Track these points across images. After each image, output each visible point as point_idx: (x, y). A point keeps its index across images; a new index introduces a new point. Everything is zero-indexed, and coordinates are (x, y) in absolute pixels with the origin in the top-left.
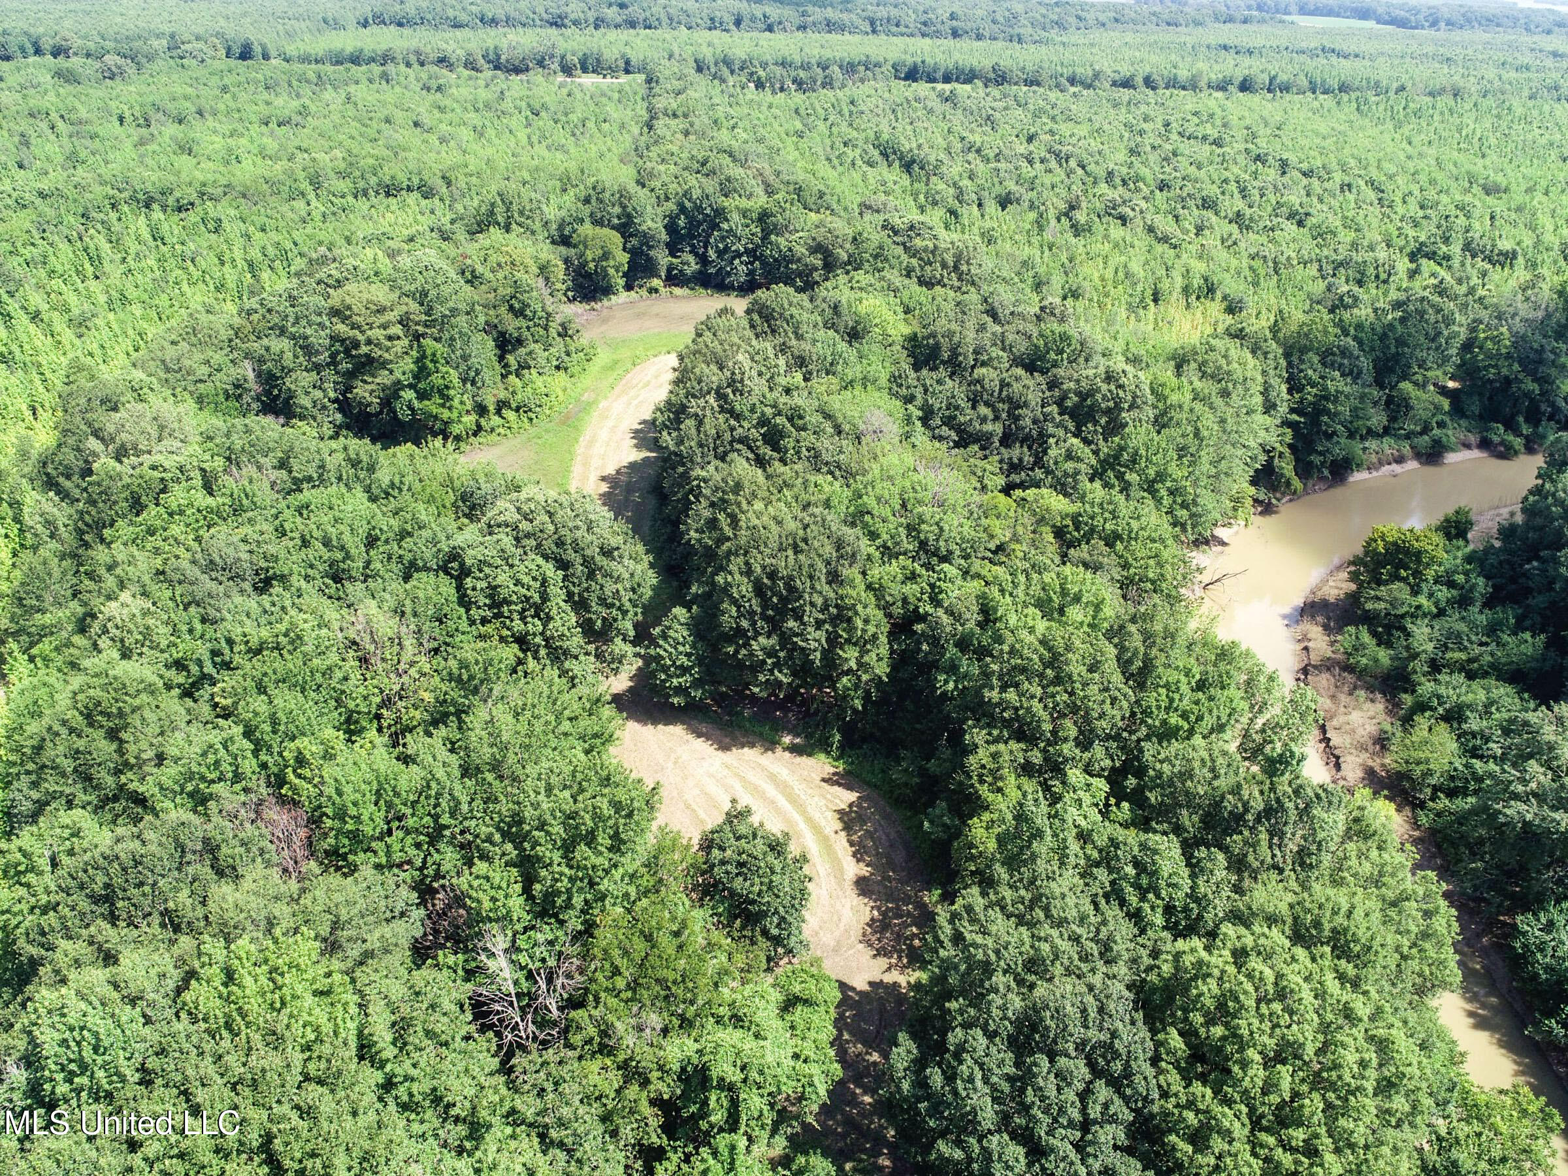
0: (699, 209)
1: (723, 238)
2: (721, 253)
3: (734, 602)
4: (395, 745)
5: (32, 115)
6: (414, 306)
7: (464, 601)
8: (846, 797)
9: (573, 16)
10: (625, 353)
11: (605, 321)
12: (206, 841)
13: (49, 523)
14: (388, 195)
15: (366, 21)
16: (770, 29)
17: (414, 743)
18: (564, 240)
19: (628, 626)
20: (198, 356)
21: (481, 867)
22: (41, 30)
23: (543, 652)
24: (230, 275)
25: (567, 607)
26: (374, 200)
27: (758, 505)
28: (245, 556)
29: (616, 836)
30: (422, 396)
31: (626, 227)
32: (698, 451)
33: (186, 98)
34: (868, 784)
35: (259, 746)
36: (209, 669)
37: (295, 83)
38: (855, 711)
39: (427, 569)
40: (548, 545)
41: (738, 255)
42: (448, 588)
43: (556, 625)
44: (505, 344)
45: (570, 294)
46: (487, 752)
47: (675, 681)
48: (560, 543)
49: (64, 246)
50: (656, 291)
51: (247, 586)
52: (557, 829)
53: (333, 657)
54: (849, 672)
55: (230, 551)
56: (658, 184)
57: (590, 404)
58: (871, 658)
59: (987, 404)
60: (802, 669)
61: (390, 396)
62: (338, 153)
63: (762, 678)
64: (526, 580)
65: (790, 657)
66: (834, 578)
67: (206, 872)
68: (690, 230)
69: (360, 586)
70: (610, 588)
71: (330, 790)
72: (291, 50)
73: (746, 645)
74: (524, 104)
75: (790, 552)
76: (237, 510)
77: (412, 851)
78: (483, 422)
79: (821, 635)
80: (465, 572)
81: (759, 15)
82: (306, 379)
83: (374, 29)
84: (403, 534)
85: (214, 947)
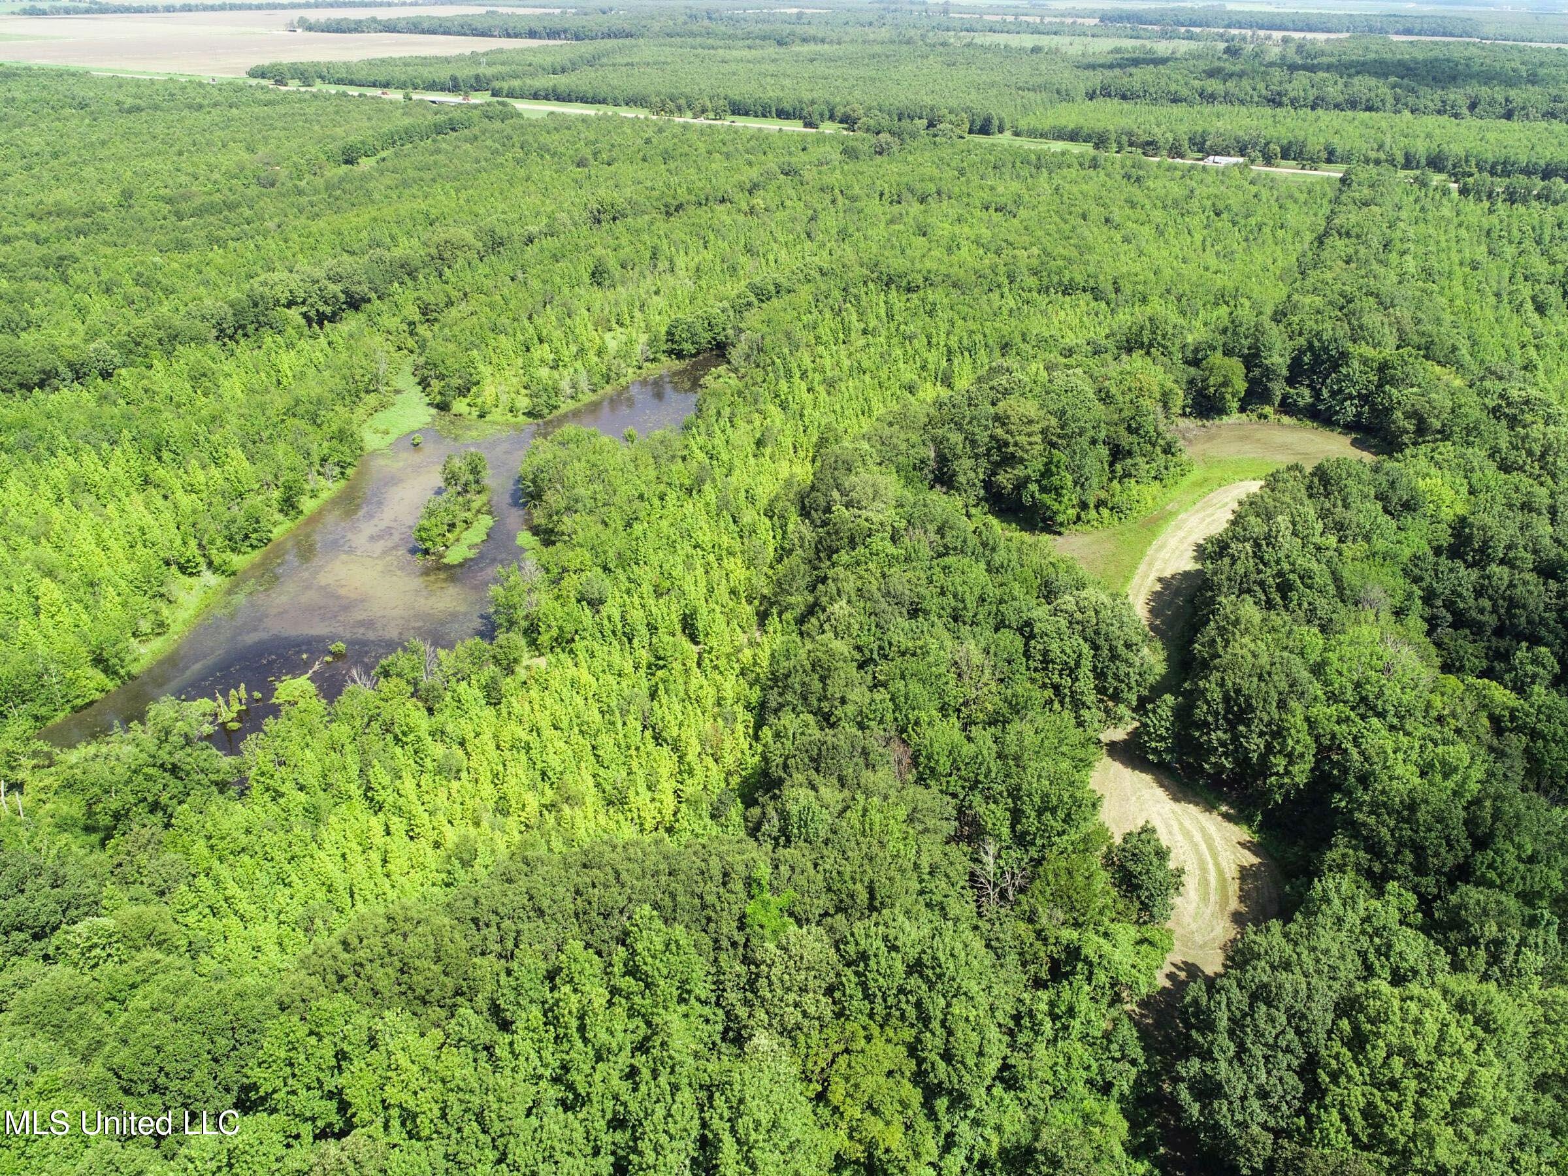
0: (1326, 350)
1: (1339, 381)
2: (1333, 394)
3: (1208, 703)
4: (964, 730)
5: (822, 190)
6: (1054, 422)
7: (1027, 655)
8: (1250, 859)
9: (1292, 94)
10: (1217, 473)
11: (1211, 438)
12: (864, 748)
13: (801, 538)
14: (1064, 293)
15: (1094, 92)
16: (1509, 116)
17: (975, 731)
18: (1195, 362)
19: (1133, 699)
20: (903, 436)
21: (992, 806)
22: (838, 99)
23: (1067, 700)
24: (932, 357)
25: (1091, 675)
26: (1053, 297)
27: (1246, 640)
28: (907, 592)
29: (1068, 815)
30: (1043, 490)
31: (1251, 360)
32: (1226, 583)
33: (931, 179)
34: (1271, 856)
35: (897, 708)
36: (875, 656)
37: (1018, 164)
38: (1276, 802)
39: (1009, 627)
40: (1089, 632)
41: (1351, 397)
42: (1019, 643)
43: (1080, 685)
44: (1117, 453)
45: (1188, 410)
46: (1014, 749)
47: (1153, 744)
48: (1097, 633)
49: (828, 315)
50: (1266, 417)
51: (904, 611)
52: (1037, 799)
53: (943, 669)
54: (1277, 774)
55: (900, 588)
56: (1296, 319)
57: (1171, 514)
58: (1295, 769)
59: (1490, 598)
60: (1243, 760)
61: (1021, 484)
62: (1035, 251)
63: (1213, 759)
64: (1068, 651)
65: (1236, 750)
66: (1282, 705)
67: (861, 761)
68: (1312, 366)
69: (968, 627)
70: (1123, 669)
71: (927, 742)
72: (1023, 124)
73: (1208, 734)
74: (1208, 203)
75: (1255, 679)
76: (908, 559)
77: (960, 790)
78: (1083, 514)
79: (1262, 743)
80: (1032, 636)
81: (1500, 98)
82: (967, 463)
83: (1099, 102)
84: (1001, 601)
85: (860, 797)
